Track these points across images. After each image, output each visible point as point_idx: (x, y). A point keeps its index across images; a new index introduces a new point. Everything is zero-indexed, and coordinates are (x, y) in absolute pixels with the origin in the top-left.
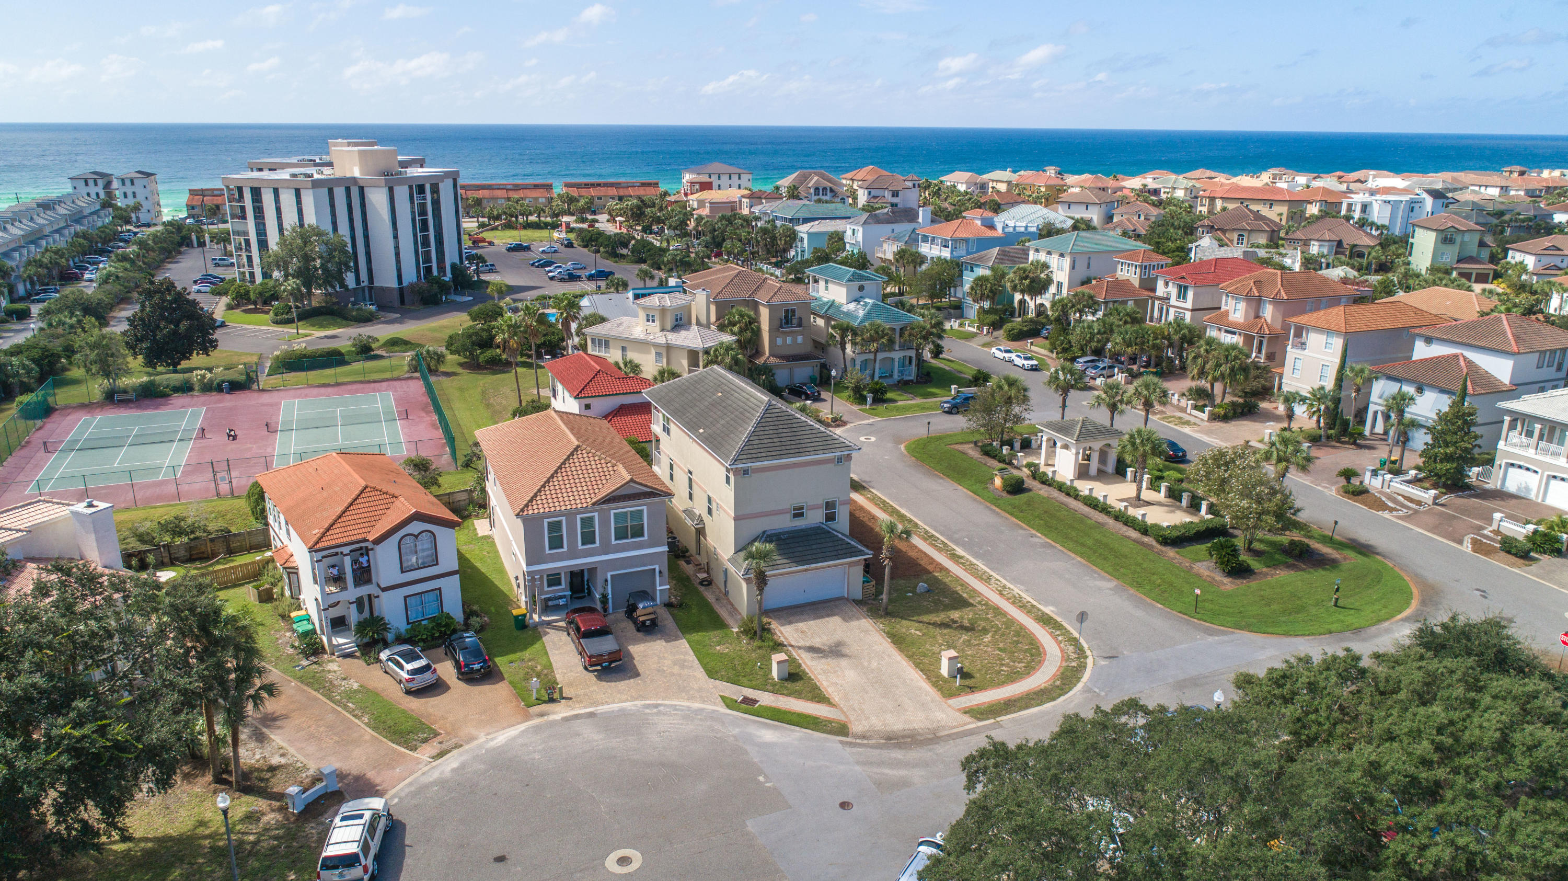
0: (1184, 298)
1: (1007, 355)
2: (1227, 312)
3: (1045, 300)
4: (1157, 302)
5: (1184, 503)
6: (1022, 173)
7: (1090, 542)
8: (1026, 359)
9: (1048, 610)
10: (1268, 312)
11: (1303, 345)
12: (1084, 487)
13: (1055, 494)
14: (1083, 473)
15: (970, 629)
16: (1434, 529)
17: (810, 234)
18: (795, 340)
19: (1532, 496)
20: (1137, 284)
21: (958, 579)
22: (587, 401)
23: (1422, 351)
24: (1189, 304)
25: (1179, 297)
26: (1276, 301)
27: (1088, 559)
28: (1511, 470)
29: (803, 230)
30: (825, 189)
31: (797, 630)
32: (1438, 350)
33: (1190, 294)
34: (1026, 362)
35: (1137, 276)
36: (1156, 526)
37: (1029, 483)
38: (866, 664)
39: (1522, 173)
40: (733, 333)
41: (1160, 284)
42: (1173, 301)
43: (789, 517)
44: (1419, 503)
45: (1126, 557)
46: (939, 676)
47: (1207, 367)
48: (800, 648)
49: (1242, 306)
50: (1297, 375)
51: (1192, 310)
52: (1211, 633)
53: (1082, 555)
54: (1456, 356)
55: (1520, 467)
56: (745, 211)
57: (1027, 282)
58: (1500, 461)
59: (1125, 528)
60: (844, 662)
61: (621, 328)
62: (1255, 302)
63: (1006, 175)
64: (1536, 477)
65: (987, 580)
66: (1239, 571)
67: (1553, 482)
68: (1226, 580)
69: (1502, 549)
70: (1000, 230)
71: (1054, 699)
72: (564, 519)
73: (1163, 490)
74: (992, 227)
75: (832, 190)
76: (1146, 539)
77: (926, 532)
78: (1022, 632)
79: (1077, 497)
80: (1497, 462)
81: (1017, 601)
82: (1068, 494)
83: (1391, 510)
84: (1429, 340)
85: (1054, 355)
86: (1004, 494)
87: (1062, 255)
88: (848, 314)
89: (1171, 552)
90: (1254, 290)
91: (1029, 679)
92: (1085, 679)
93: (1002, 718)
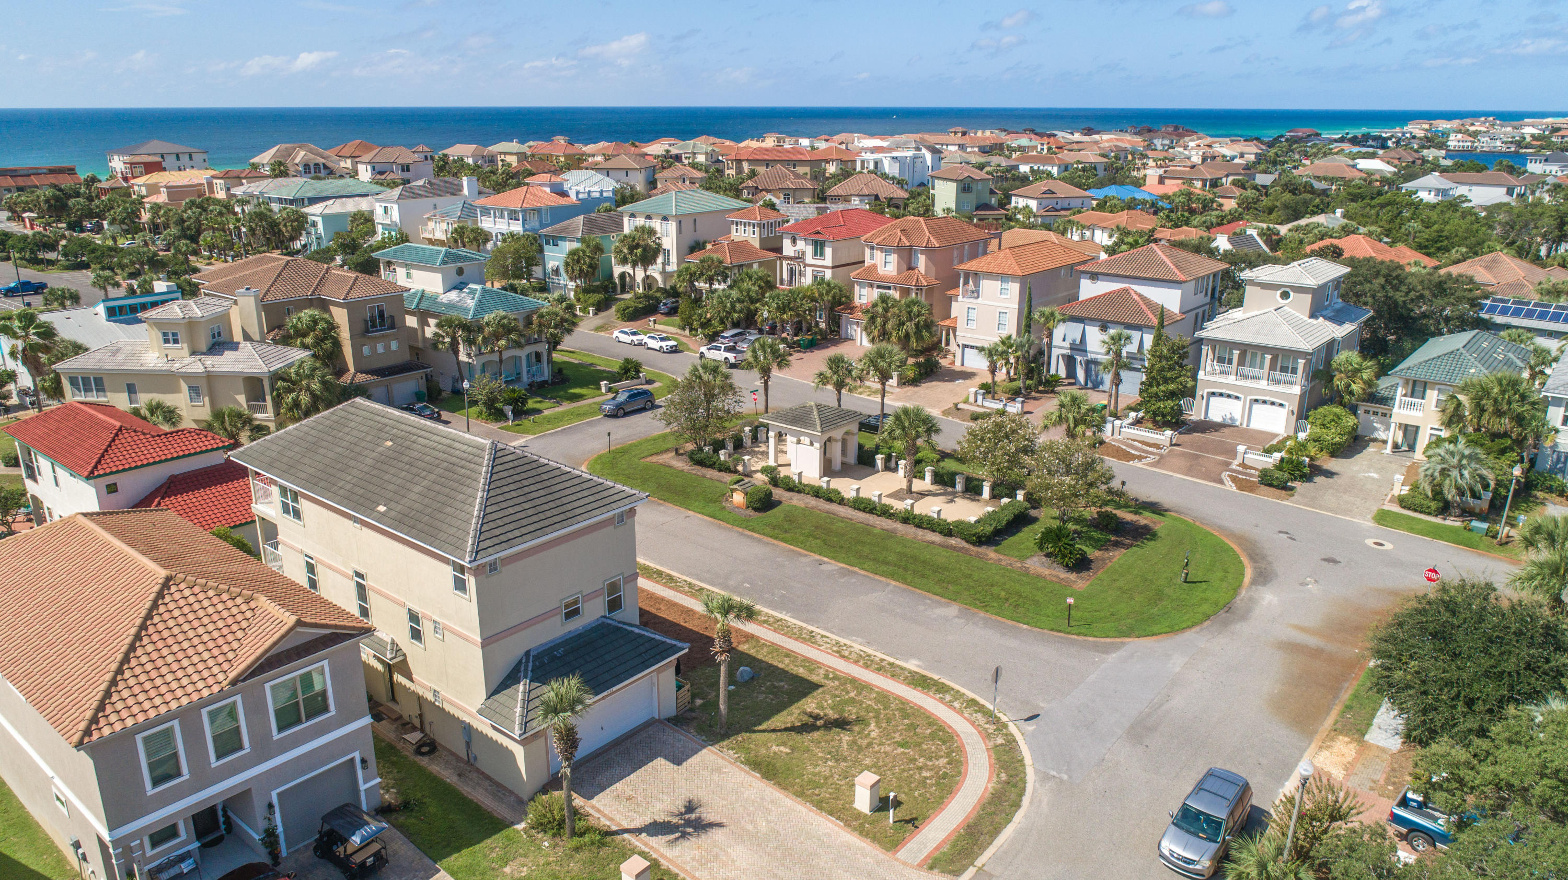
0: (822, 254)
1: (635, 338)
2: (874, 266)
3: (655, 271)
4: (785, 263)
5: (959, 487)
6: (531, 143)
7: (892, 557)
8: (663, 339)
9: (912, 665)
10: (922, 262)
11: (976, 293)
12: (847, 487)
13: (812, 501)
14: (828, 470)
15: (842, 724)
16: (1189, 471)
17: (326, 218)
18: (387, 347)
19: (1238, 423)
20: (757, 245)
21: (775, 648)
22: (110, 480)
23: (1088, 289)
24: (828, 261)
25: (815, 254)
26: (929, 251)
27: (904, 581)
28: (1212, 399)
29: (315, 211)
30: (316, 165)
31: (618, 797)
32: (1104, 287)
33: (828, 251)
34: (664, 344)
35: (757, 235)
36: (959, 524)
37: (778, 493)
38: (750, 827)
39: (964, 134)
40: (305, 347)
41: (787, 244)
42: (809, 259)
43: (558, 619)
44: (1157, 446)
45: (946, 569)
46: (858, 815)
47: (889, 326)
48: (637, 831)
49: (893, 258)
50: (972, 325)
51: (833, 267)
52: (1107, 649)
53: (892, 576)
54: (1126, 290)
55: (1221, 395)
56: (221, 195)
57: (639, 251)
58: (1202, 391)
59: (920, 532)
60: (717, 835)
61: (120, 357)
62: (907, 256)
63: (514, 146)
64: (1239, 404)
65: (811, 639)
66: (1082, 565)
67: (1256, 407)
68: (1073, 576)
69: (1261, 482)
70: (573, 196)
71: (1017, 805)
72: (176, 723)
73: (928, 477)
74: (564, 194)
75: (325, 167)
76: (953, 541)
77: (690, 585)
78: (906, 709)
79: (842, 501)
80: (1199, 393)
81: (868, 662)
82: (829, 500)
83: (1140, 458)
84: (1094, 276)
85: (687, 332)
86: (750, 512)
87: (665, 219)
88: (451, 306)
89: (990, 553)
90: (903, 239)
91: (968, 782)
92: (1028, 760)
93: (979, 862)
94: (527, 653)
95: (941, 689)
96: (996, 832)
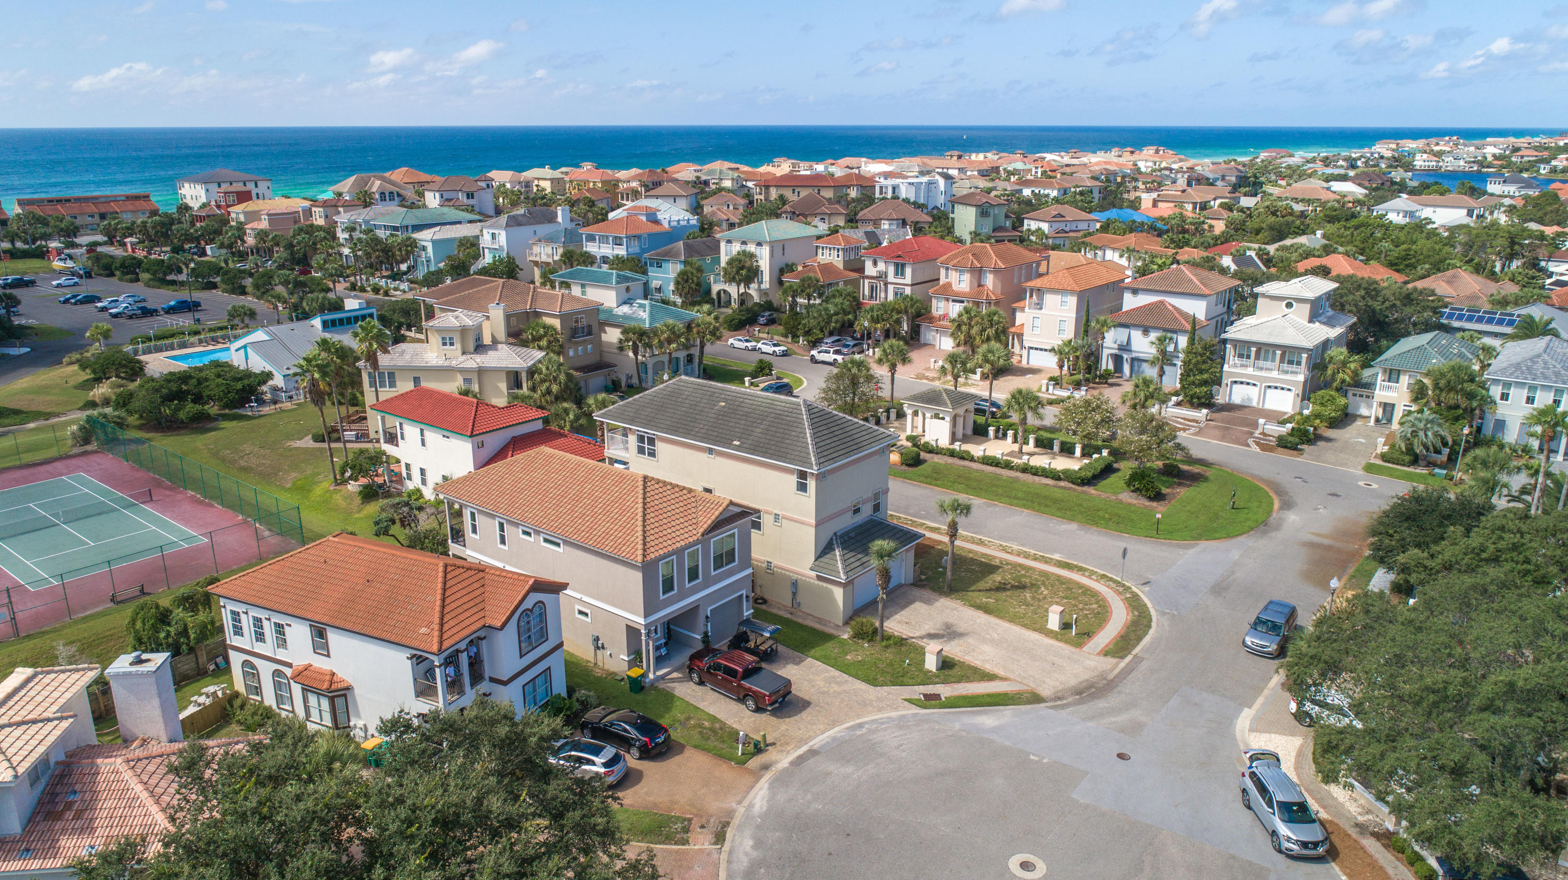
0: (903, 274)
1: (749, 344)
2: (949, 285)
3: (753, 290)
4: (867, 281)
5: (1056, 448)
7: (1020, 495)
8: (775, 345)
9: (1057, 557)
10: (990, 281)
11: (1039, 306)
12: (977, 450)
13: (950, 460)
14: (953, 439)
15: (1023, 587)
16: (1223, 439)
17: (435, 242)
19: (1254, 404)
20: (841, 266)
22: (480, 438)
23: (1130, 302)
24: (908, 279)
25: (896, 274)
26: (996, 271)
27: (1033, 509)
28: (1235, 386)
31: (899, 622)
32: (1144, 300)
33: (908, 271)
34: (777, 349)
35: (841, 258)
36: (1065, 472)
37: (923, 455)
38: (988, 637)
41: (869, 265)
42: (891, 278)
43: (850, 513)
44: (1197, 422)
45: (1062, 501)
46: (1052, 631)
48: (922, 638)
49: (966, 277)
50: (1037, 331)
51: (912, 285)
52: (1187, 547)
53: (1024, 506)
54: (1162, 302)
55: (1242, 383)
58: (1226, 380)
59: (1036, 478)
60: (971, 640)
61: (407, 357)
62: (977, 273)
64: (1256, 389)
65: (981, 543)
66: (1158, 497)
67: (1269, 391)
68: (1154, 504)
69: (1278, 446)
70: (666, 225)
71: (1150, 627)
72: (674, 557)
73: (1032, 442)
74: (657, 222)
76: (1062, 484)
78: (1060, 580)
79: (972, 459)
80: (1224, 381)
81: (1027, 556)
82: (963, 458)
83: (1184, 430)
84: (1135, 292)
86: (904, 468)
87: (759, 244)
88: (625, 317)
89: (1091, 490)
90: (975, 262)
91: (1114, 616)
92: (1149, 605)
93: (1135, 652)
94: (835, 534)
95: (1080, 569)
96: (1140, 639)
